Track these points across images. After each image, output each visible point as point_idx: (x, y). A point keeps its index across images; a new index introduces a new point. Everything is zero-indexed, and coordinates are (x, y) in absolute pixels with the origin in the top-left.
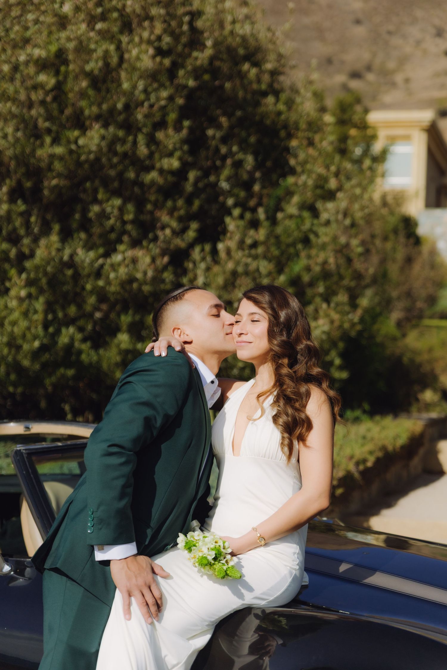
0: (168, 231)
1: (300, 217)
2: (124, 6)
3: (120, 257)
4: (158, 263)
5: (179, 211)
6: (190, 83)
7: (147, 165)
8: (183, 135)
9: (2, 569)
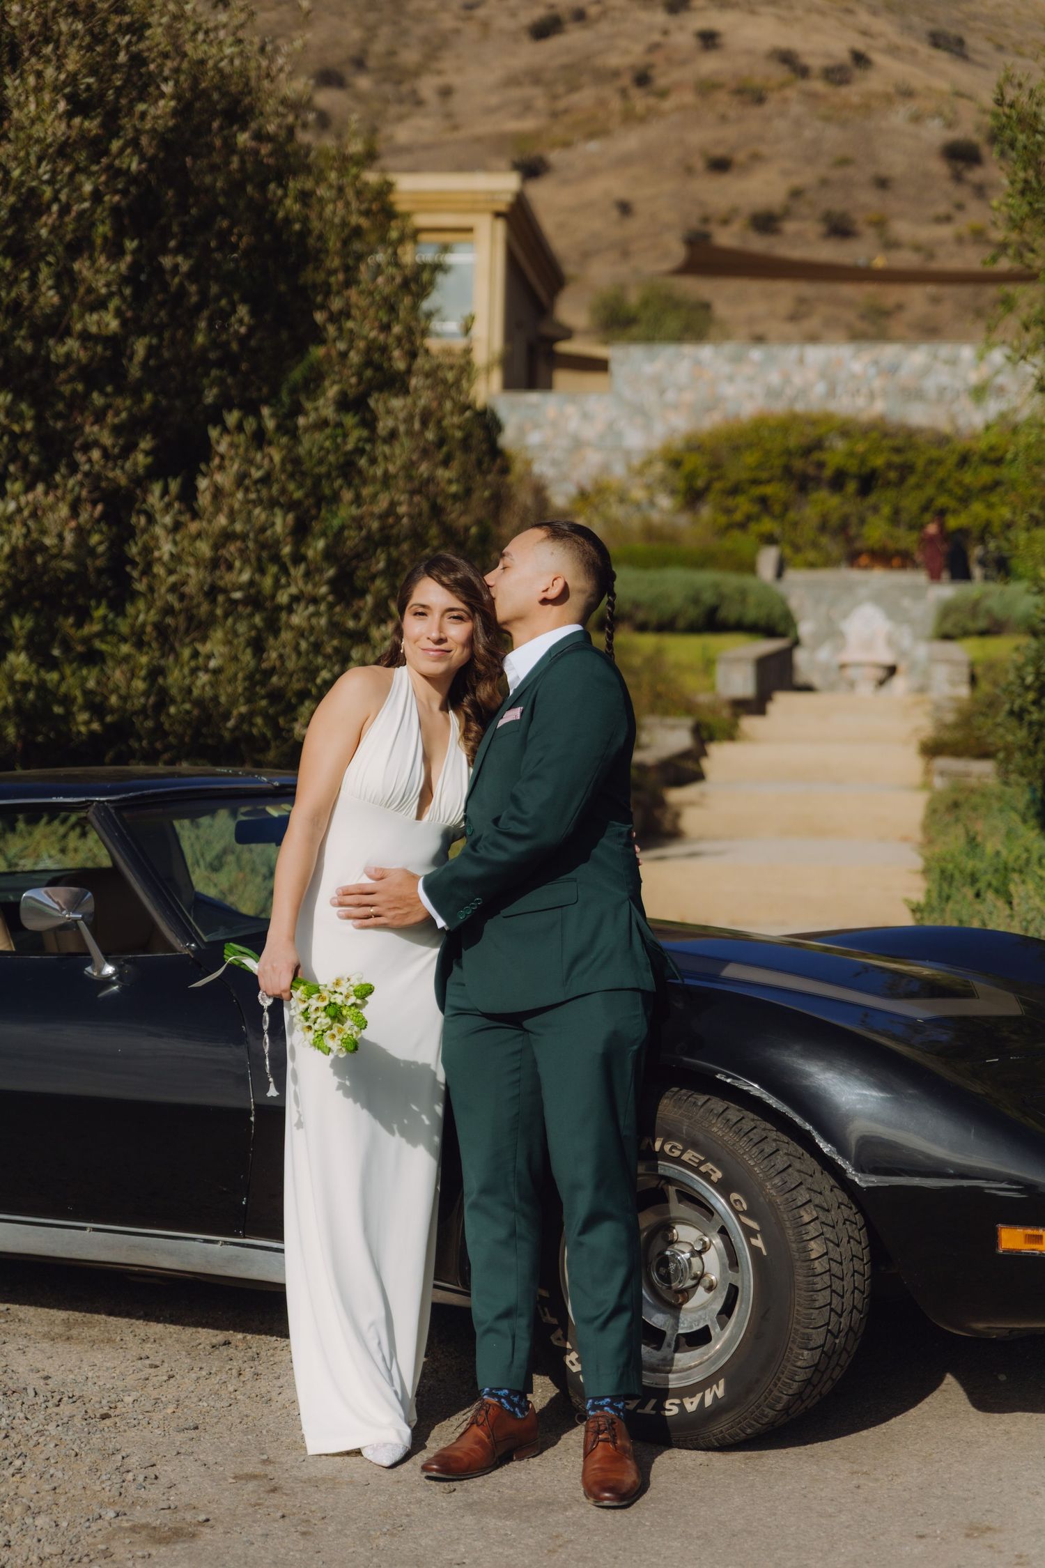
0: (96, 454)
1: (339, 425)
3: (12, 506)
4: (84, 517)
5: (117, 414)
6: (134, 166)
7: (57, 326)
8: (123, 267)
9: (100, 971)
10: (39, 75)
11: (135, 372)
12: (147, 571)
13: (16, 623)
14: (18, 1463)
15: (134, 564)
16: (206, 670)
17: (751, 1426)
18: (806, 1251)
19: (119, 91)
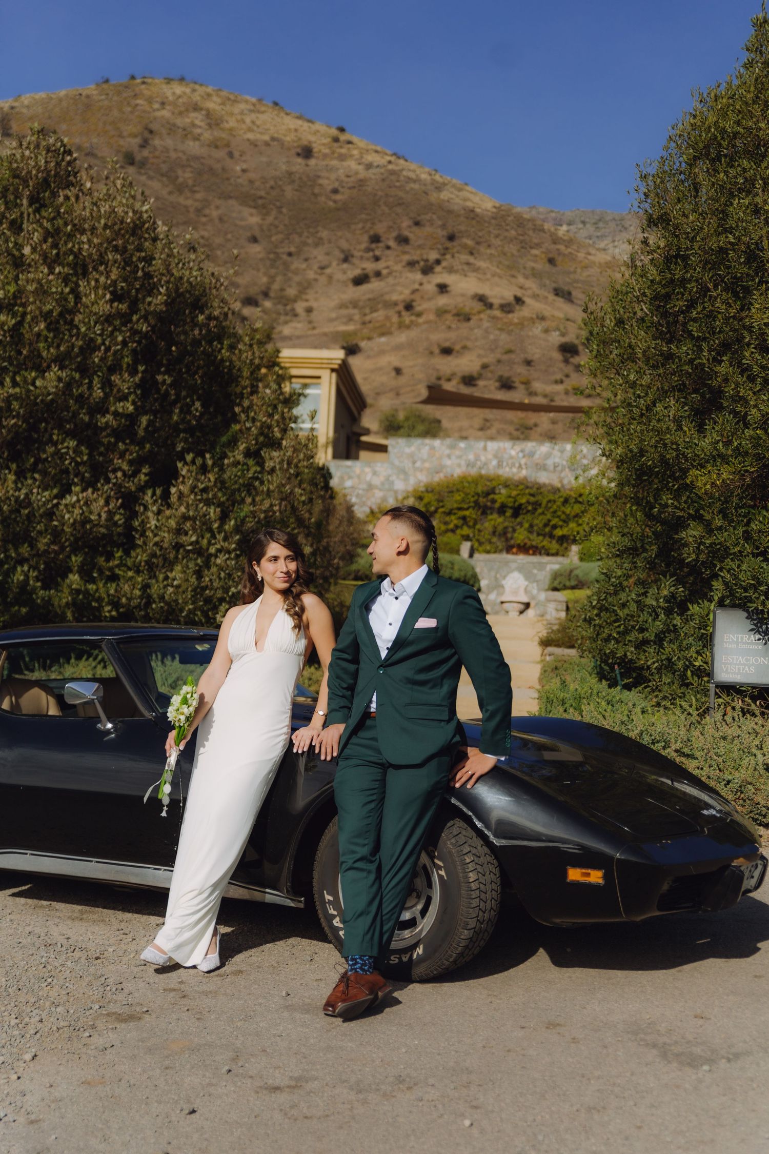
0: (119, 474)
1: (245, 464)
2: (80, 249)
3: (75, 498)
4: (112, 506)
5: (131, 454)
6: (144, 329)
7: (101, 408)
8: (137, 379)
9: (105, 726)
10: (97, 281)
11: (141, 433)
12: (143, 534)
13: (73, 559)
14: (49, 980)
15: (136, 531)
16: (172, 586)
17: (436, 970)
18: (467, 877)
19: (137, 290)
